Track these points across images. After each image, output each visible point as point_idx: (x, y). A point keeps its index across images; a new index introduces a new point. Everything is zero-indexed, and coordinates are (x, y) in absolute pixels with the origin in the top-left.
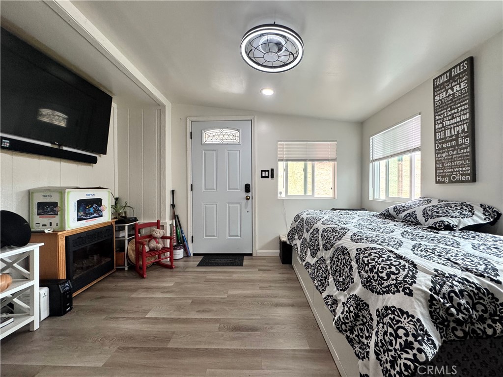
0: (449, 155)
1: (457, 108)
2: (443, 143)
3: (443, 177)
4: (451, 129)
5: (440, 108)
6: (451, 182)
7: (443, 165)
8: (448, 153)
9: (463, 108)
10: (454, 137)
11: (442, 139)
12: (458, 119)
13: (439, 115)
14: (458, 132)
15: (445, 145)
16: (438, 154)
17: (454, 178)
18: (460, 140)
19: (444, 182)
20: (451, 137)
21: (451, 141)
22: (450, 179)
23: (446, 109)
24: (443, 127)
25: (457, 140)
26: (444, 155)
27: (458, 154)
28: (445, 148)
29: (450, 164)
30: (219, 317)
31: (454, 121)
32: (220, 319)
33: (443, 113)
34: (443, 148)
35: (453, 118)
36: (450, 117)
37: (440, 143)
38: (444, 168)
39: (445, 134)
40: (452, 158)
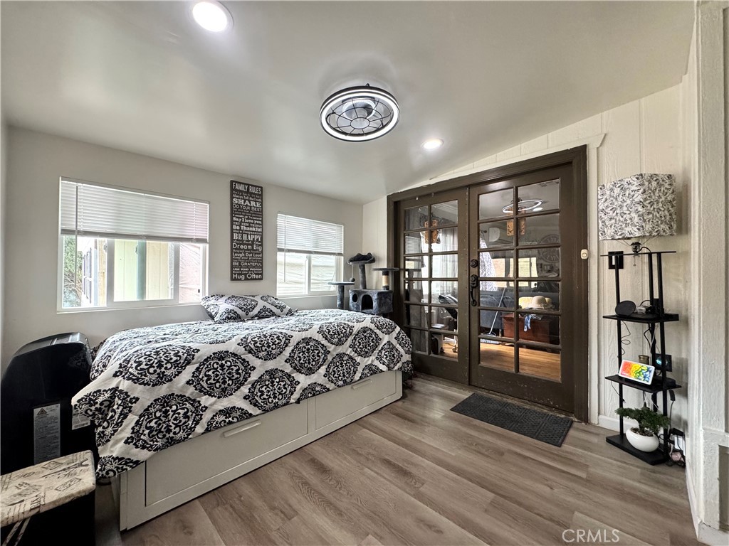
0: (245, 256)
1: (254, 220)
2: (240, 244)
3: (239, 274)
4: (248, 234)
5: (237, 211)
6: (246, 279)
7: (240, 264)
8: (245, 253)
9: (258, 222)
10: (250, 242)
11: (240, 240)
12: (254, 229)
13: (237, 217)
14: (254, 239)
15: (242, 247)
16: (235, 253)
17: (249, 276)
18: (255, 246)
19: (240, 280)
20: (247, 241)
21: (248, 245)
22: (246, 277)
23: (245, 215)
24: (240, 229)
25: (252, 245)
26: (241, 255)
27: (253, 256)
28: (242, 250)
29: (246, 264)
30: (413, 499)
31: (251, 229)
32: (414, 496)
33: (241, 218)
34: (240, 249)
35: (249, 226)
36: (247, 225)
37: (238, 244)
38: (240, 266)
39: (242, 237)
40: (248, 259)
